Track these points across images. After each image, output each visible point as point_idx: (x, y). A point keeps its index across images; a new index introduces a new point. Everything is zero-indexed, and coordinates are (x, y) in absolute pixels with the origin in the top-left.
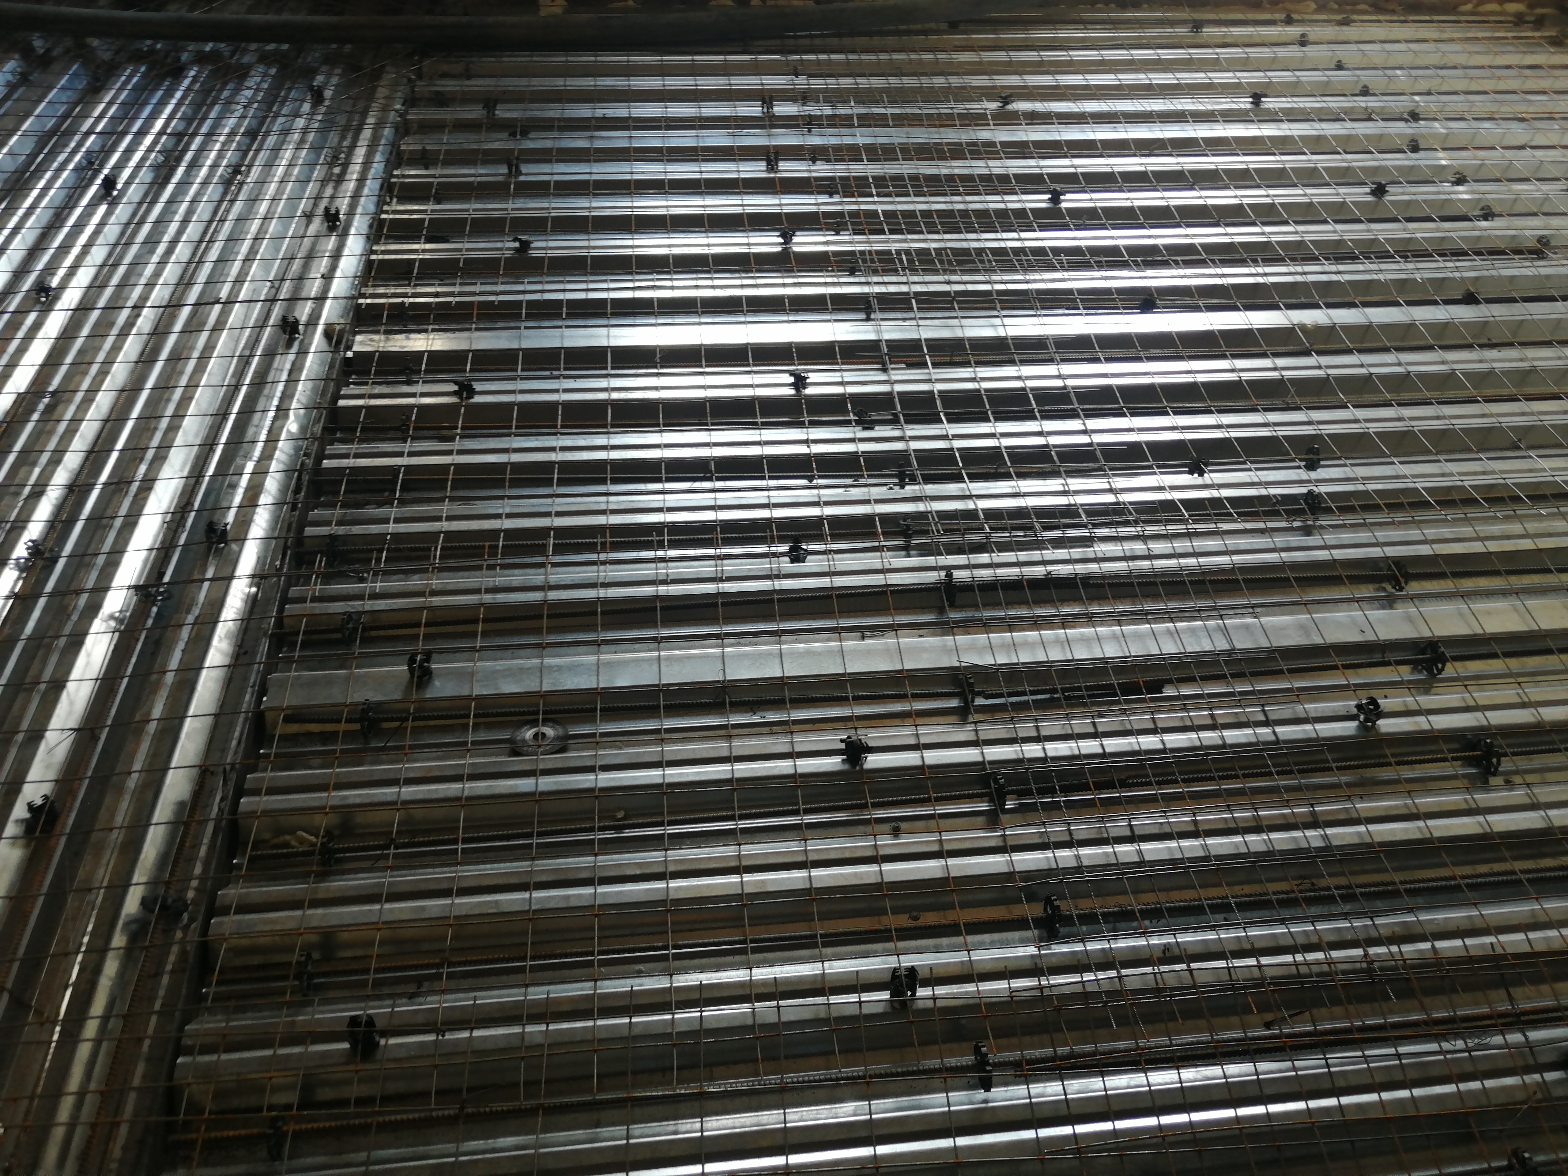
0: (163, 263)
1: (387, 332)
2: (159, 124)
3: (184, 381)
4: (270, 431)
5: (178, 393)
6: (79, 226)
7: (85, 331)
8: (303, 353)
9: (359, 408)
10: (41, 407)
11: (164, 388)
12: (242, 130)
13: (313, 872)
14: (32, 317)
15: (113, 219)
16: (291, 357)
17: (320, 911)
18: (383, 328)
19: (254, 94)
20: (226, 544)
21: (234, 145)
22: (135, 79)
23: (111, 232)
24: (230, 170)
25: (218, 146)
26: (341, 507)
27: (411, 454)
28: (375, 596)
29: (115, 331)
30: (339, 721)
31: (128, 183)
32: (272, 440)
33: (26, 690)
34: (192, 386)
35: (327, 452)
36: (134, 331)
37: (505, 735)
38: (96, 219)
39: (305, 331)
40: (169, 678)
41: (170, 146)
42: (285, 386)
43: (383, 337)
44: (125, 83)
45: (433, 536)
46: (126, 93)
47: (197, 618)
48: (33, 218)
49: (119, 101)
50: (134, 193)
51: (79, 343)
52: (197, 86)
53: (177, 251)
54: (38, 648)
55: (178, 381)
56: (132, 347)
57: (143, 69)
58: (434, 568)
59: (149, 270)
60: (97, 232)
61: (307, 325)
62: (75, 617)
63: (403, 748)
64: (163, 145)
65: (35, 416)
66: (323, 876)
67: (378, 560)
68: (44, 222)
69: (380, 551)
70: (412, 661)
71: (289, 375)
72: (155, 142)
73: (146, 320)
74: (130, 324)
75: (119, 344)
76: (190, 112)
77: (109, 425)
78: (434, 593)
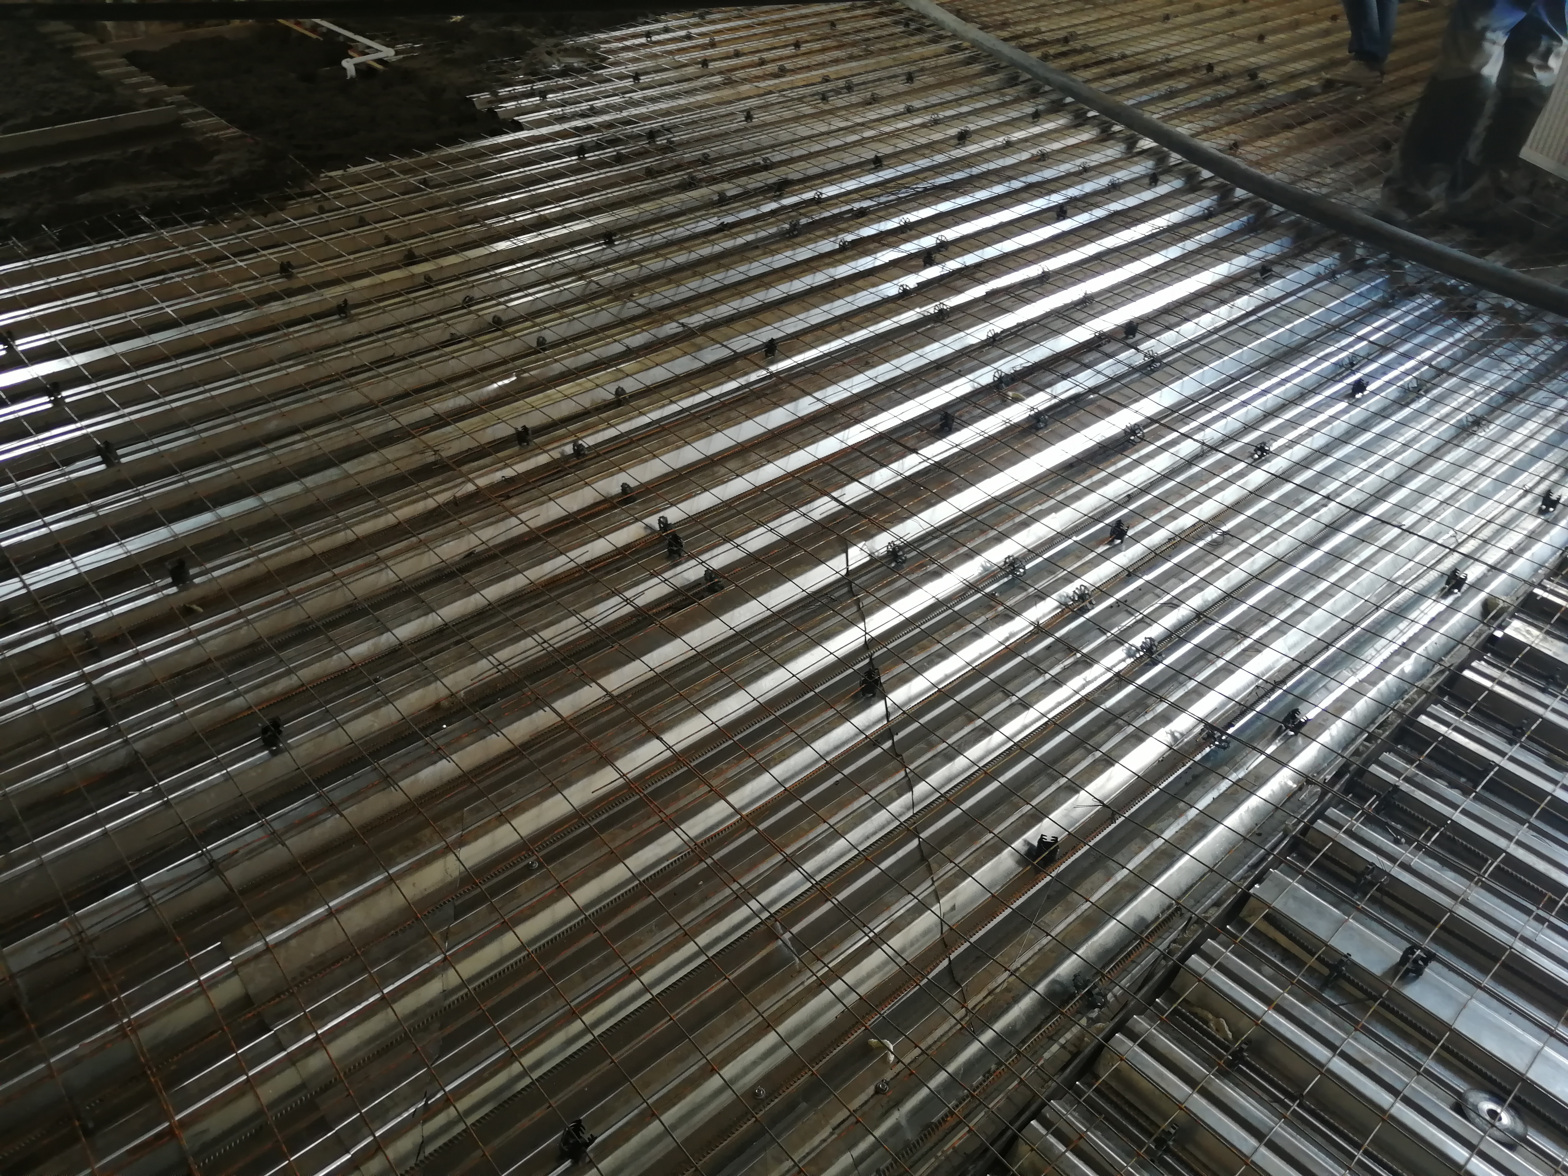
0: (1368, 471)
1: (1548, 633)
2: (1427, 354)
3: (1334, 578)
4: (1385, 661)
5: (1323, 586)
6: (1315, 411)
7: (1274, 496)
8: (1452, 609)
9: (1484, 688)
10: (1209, 539)
11: (1314, 575)
12: (1501, 389)
13: (1219, 1064)
14: (1241, 466)
15: (1345, 417)
16: (1440, 607)
17: (1204, 1102)
18: (1548, 627)
19: (1529, 362)
20: (1296, 734)
21: (1487, 398)
22: (1425, 309)
23: (1339, 427)
24: (1470, 419)
25: (1470, 393)
26: (1417, 767)
27: (1513, 760)
28: (1405, 867)
29: (1299, 509)
30: (1312, 954)
31: (1374, 393)
32: (1383, 670)
33: (1085, 748)
34: (1338, 586)
35: (1429, 709)
36: (1315, 516)
37: (1460, 1086)
38: (1332, 411)
39: (1466, 591)
40: (1192, 813)
41: (1427, 377)
42: (1421, 630)
43: (1541, 636)
44: (1415, 309)
45: (1496, 851)
46: (1411, 317)
47: (1240, 780)
48: (1282, 389)
49: (1401, 322)
50: (1374, 403)
51: (1263, 503)
52: (1479, 335)
53: (1386, 467)
54: (1109, 722)
55: (1329, 575)
56: (1306, 528)
57: (1437, 302)
58: (1480, 880)
59: (1353, 472)
60: (1326, 423)
61: (1471, 586)
62: (1149, 717)
63: (1357, 1023)
64: (1422, 373)
65: (1201, 544)
66: (1222, 1074)
67: (1428, 838)
68: (1289, 396)
69: (1434, 830)
70: (1410, 951)
71: (1430, 622)
72: (1415, 369)
73: (1328, 513)
74: (1314, 509)
75: (1296, 521)
76: (1460, 354)
77: (1254, 581)
78: (1466, 903)
